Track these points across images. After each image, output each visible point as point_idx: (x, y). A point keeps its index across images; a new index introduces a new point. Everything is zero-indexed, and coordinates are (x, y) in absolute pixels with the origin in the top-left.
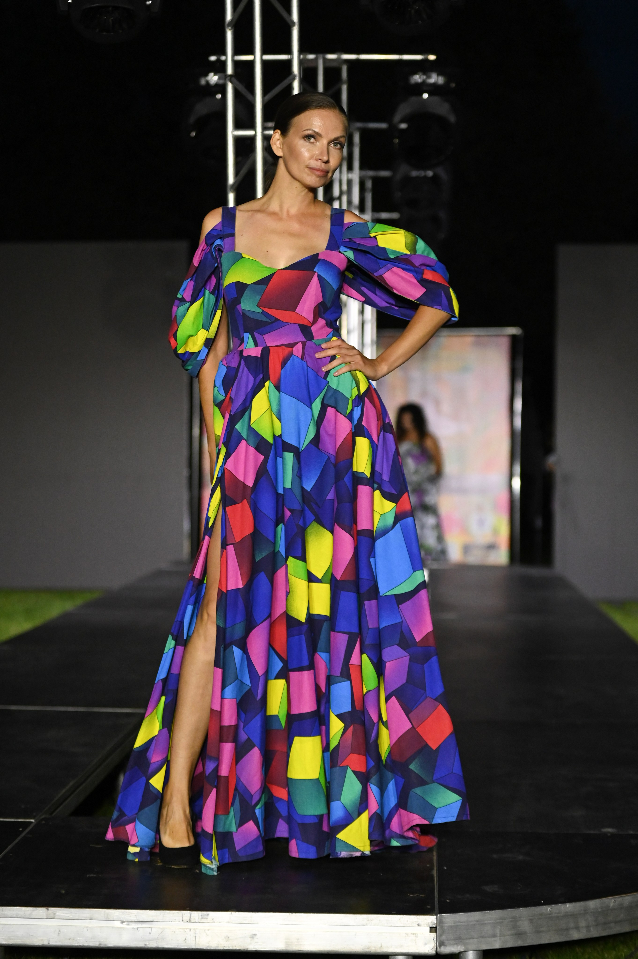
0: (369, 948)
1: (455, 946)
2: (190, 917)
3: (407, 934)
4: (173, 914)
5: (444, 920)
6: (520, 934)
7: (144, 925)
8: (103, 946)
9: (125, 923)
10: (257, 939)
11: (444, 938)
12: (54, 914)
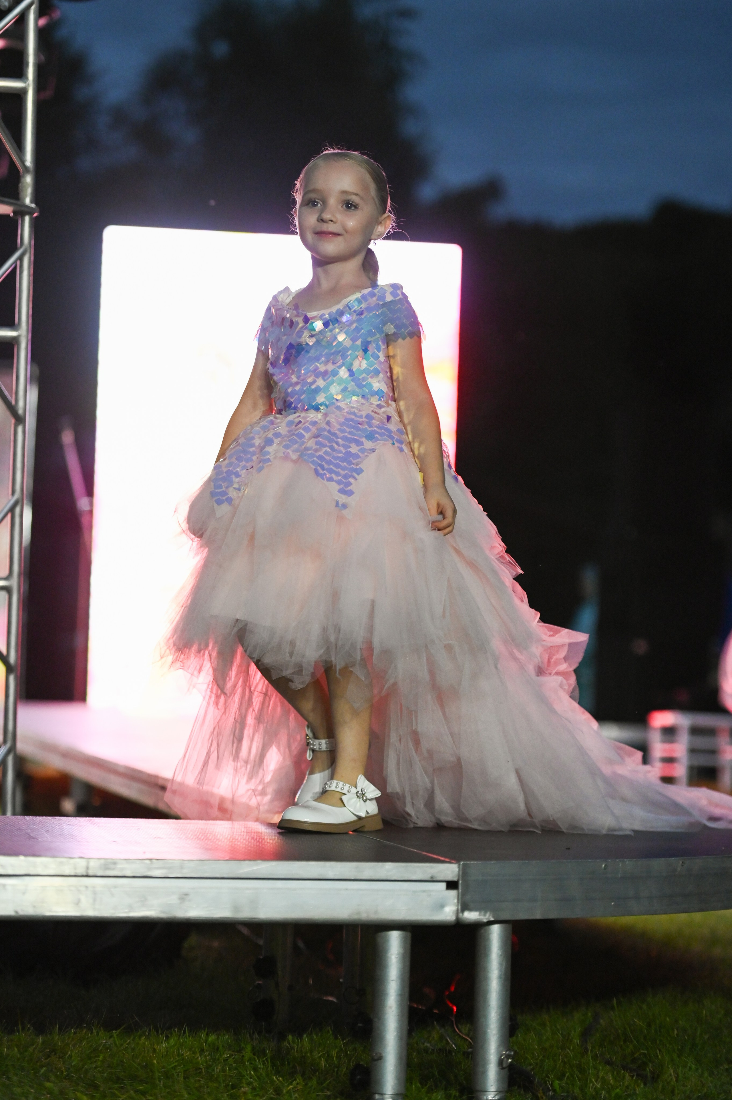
0: (358, 913)
1: (482, 913)
5: (469, 870)
6: (566, 900)
10: (191, 901)
11: (468, 897)
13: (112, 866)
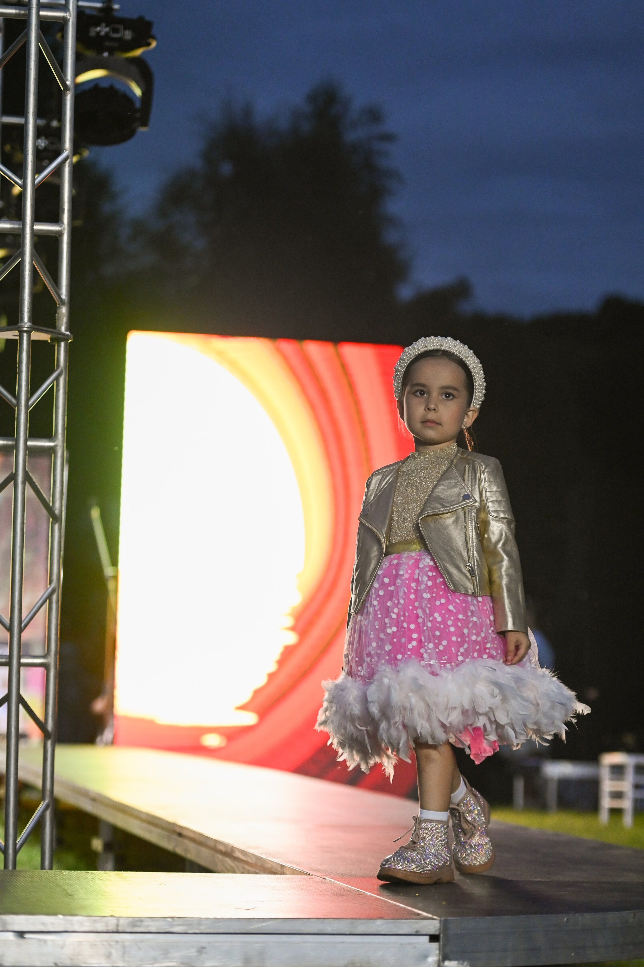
1: (461, 962)
3: (402, 945)
5: (448, 925)
6: (534, 950)
11: (447, 949)
13: (139, 924)
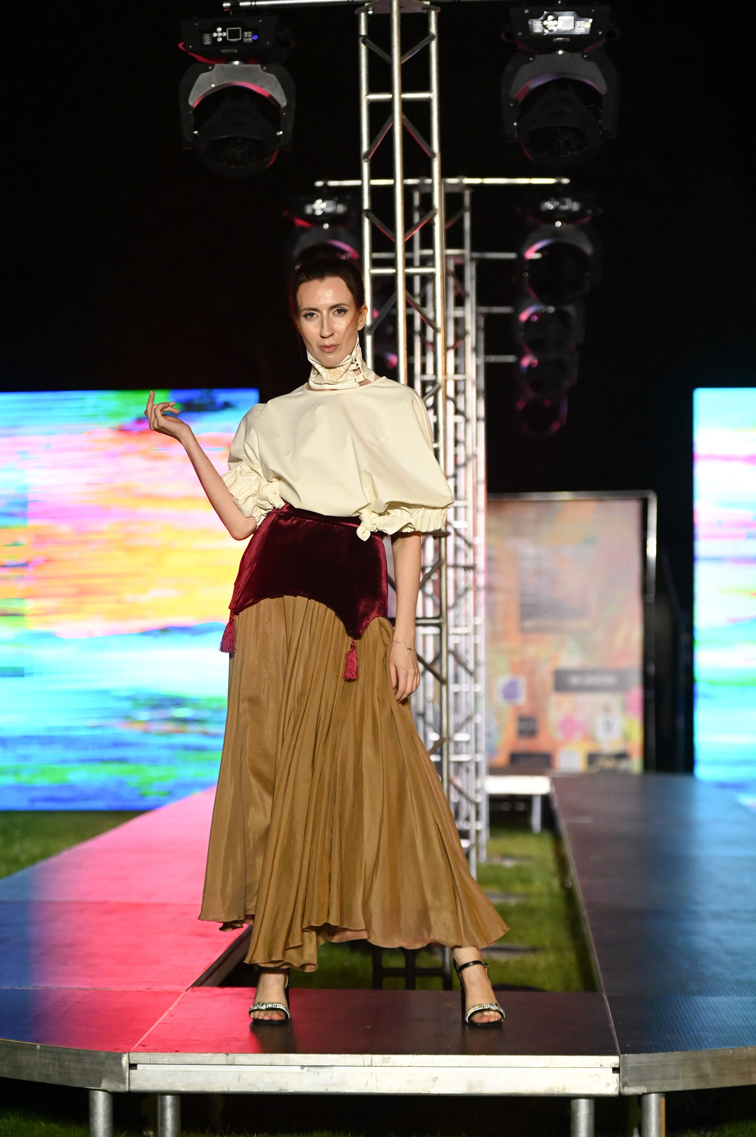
0: (552, 1089)
1: (638, 1087)
2: (372, 1061)
3: (590, 1075)
4: (354, 1057)
5: (626, 1060)
6: (702, 1077)
7: (325, 1070)
8: (283, 1091)
9: (306, 1068)
10: (439, 1082)
12: (234, 1060)
